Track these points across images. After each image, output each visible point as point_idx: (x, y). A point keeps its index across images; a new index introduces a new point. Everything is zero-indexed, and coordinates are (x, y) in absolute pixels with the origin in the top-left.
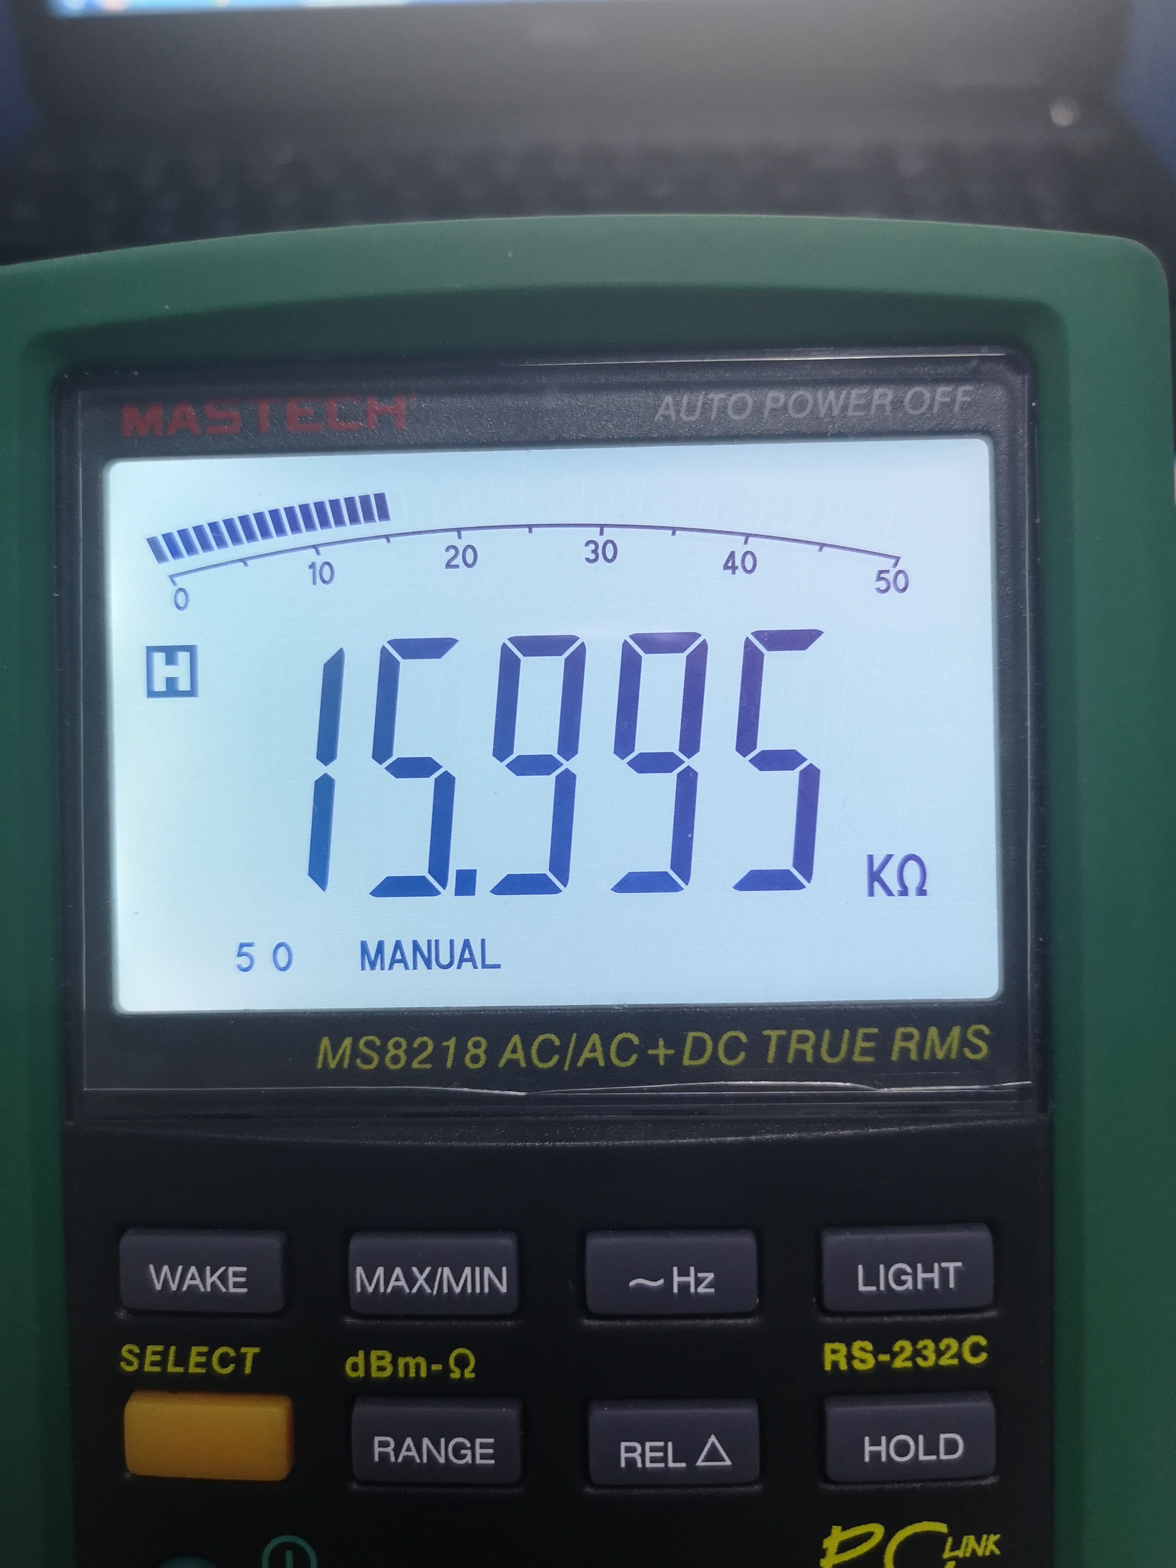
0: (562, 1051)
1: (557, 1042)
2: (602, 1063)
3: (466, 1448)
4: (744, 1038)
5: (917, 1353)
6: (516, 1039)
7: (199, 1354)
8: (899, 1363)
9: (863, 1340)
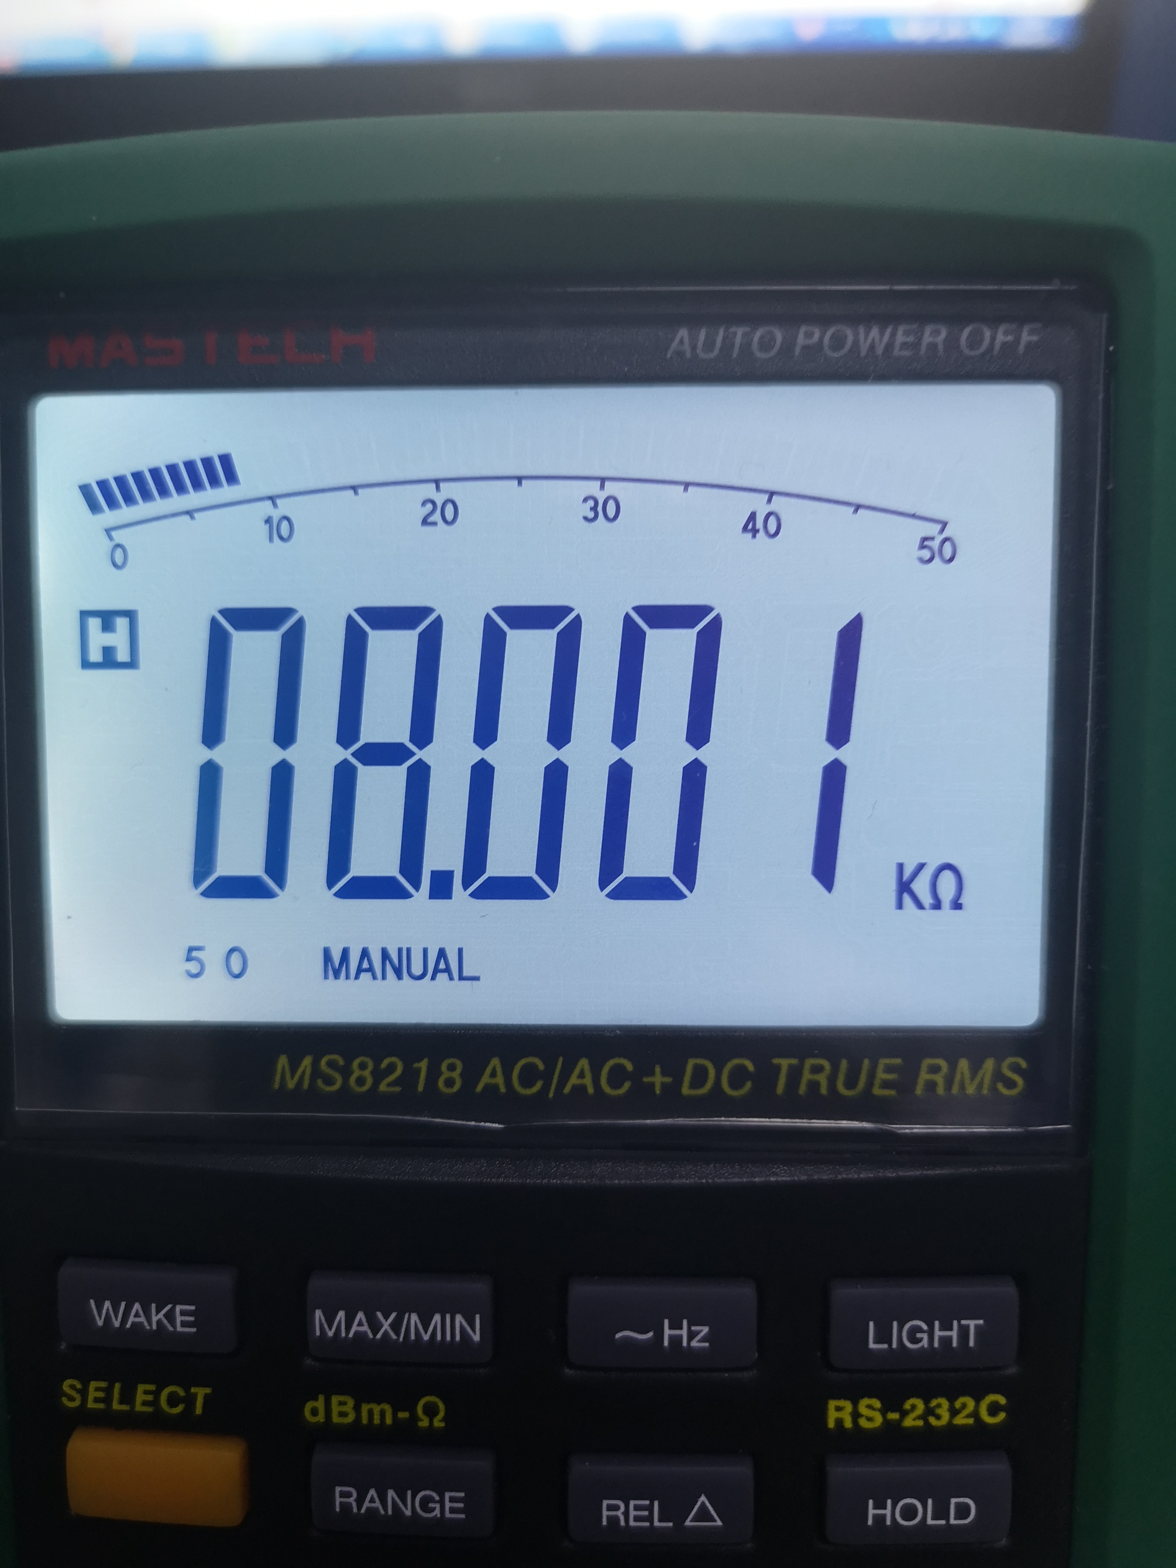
0: (547, 1076)
1: (541, 1066)
2: (591, 1090)
3: (435, 1502)
4: (750, 1067)
5: (930, 1412)
6: (495, 1062)
7: (146, 1392)
8: (909, 1422)
9: (870, 1397)
